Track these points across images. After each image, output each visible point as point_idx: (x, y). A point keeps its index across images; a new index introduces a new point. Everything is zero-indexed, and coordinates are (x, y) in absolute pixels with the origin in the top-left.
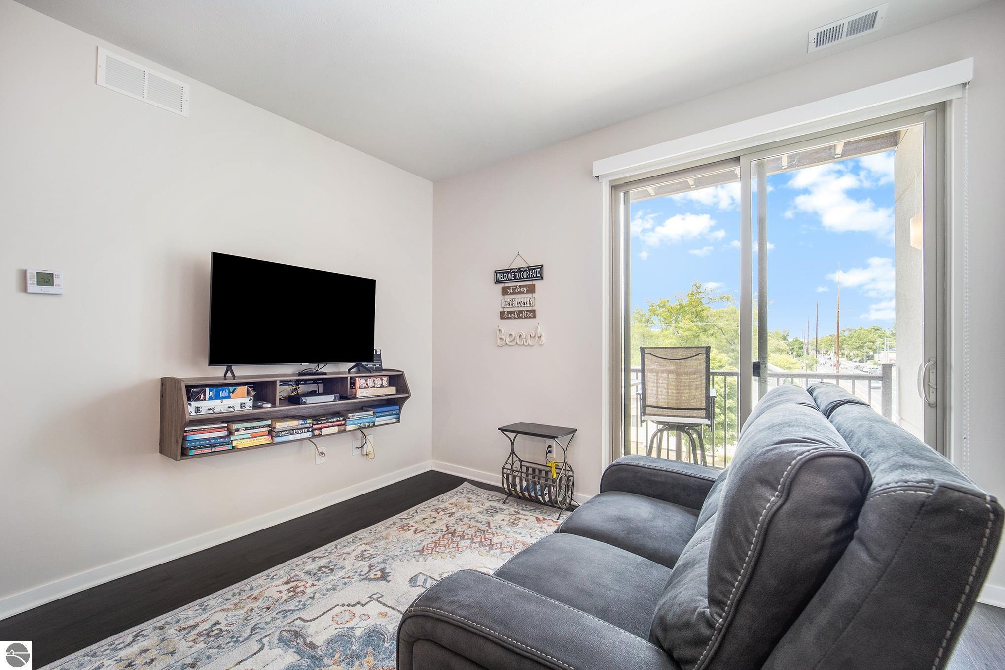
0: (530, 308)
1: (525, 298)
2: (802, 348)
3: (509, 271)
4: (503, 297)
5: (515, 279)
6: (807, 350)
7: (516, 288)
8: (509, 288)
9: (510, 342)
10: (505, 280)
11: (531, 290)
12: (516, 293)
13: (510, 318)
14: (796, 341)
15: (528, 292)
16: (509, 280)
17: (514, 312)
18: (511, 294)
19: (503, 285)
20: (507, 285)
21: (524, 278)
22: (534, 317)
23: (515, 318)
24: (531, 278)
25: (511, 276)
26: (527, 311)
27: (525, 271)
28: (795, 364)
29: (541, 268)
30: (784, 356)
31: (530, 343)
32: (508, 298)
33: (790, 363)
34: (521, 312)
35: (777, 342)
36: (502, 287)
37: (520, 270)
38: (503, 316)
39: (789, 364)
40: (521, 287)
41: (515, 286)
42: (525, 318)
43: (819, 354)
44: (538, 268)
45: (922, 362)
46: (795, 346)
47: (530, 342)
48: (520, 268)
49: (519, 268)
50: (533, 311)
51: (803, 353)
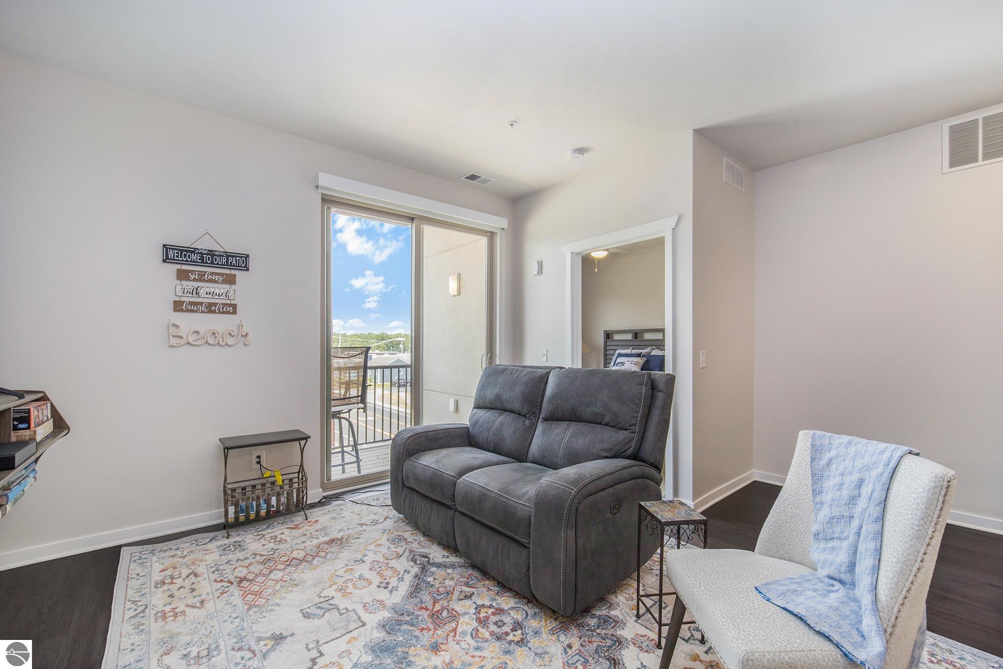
0: (228, 302)
1: (221, 288)
3: (194, 251)
4: (179, 282)
5: (203, 262)
7: (205, 274)
8: (192, 272)
9: (193, 341)
10: (183, 261)
11: (230, 280)
12: (204, 281)
13: (193, 311)
15: (225, 282)
16: (191, 261)
17: (201, 304)
18: (194, 280)
19: (179, 267)
20: (184, 267)
21: (218, 264)
22: (234, 312)
23: (203, 312)
24: (229, 266)
25: (194, 257)
26: (223, 304)
27: (220, 256)
29: (246, 258)
31: (230, 343)
32: (190, 285)
34: (215, 304)
36: (178, 269)
37: (211, 253)
38: (178, 306)
40: (212, 274)
41: (203, 272)
42: (220, 312)
44: (242, 257)
45: (484, 352)
47: (230, 341)
48: (213, 251)
49: (209, 251)
50: (234, 306)
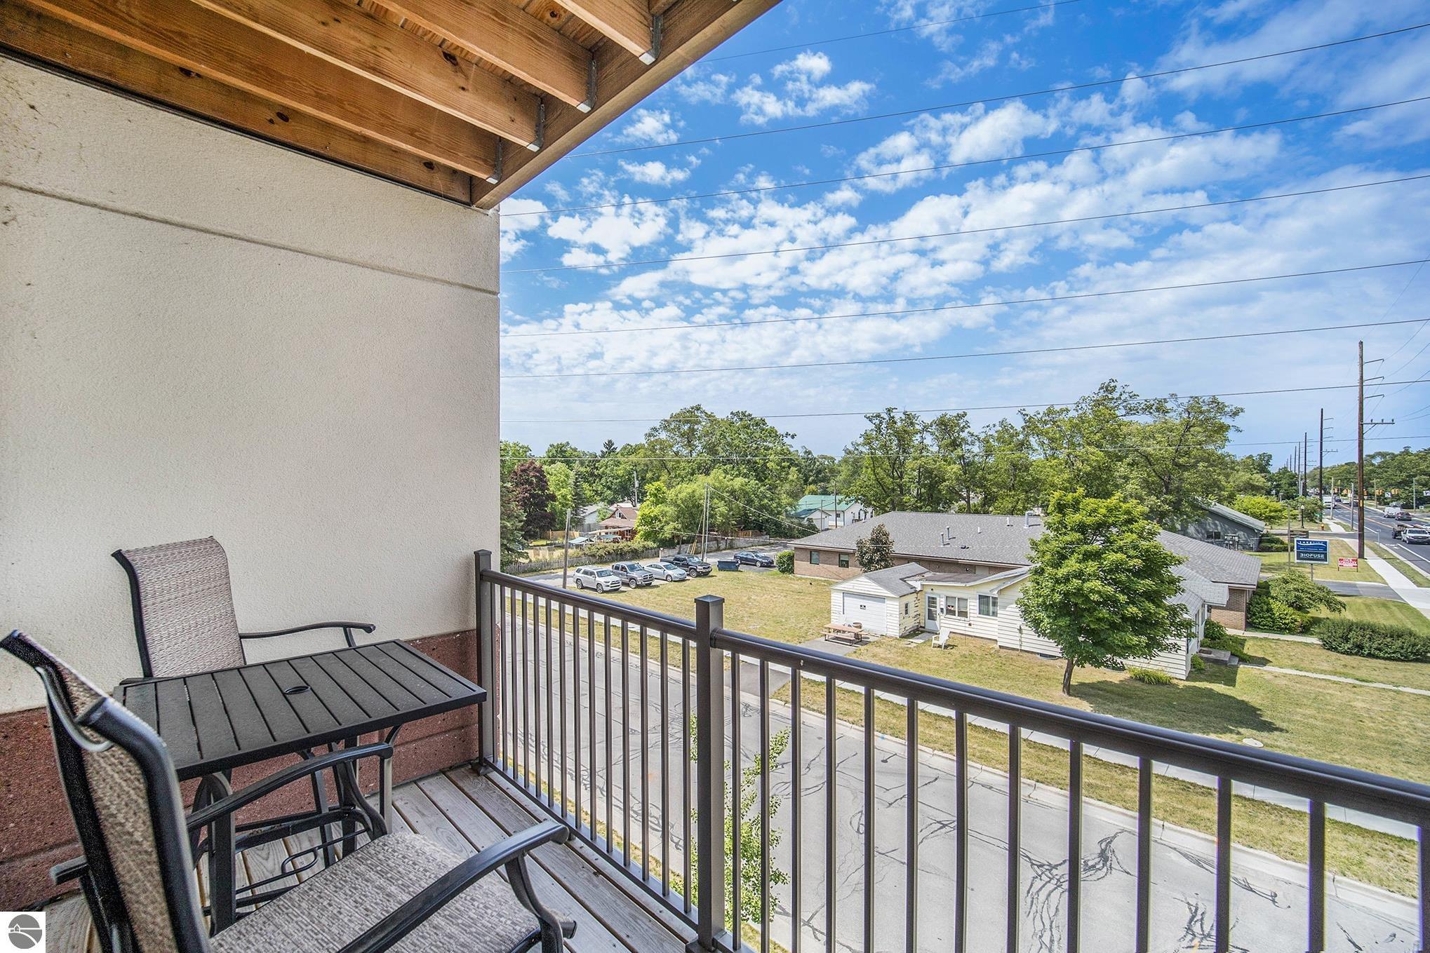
2: (1296, 485)
6: (1305, 486)
14: (1284, 473)
28: (1280, 511)
30: (1260, 499)
33: (1273, 509)
35: (1248, 475)
39: (1271, 511)
43: (1325, 493)
46: (1283, 481)
51: (1297, 491)
